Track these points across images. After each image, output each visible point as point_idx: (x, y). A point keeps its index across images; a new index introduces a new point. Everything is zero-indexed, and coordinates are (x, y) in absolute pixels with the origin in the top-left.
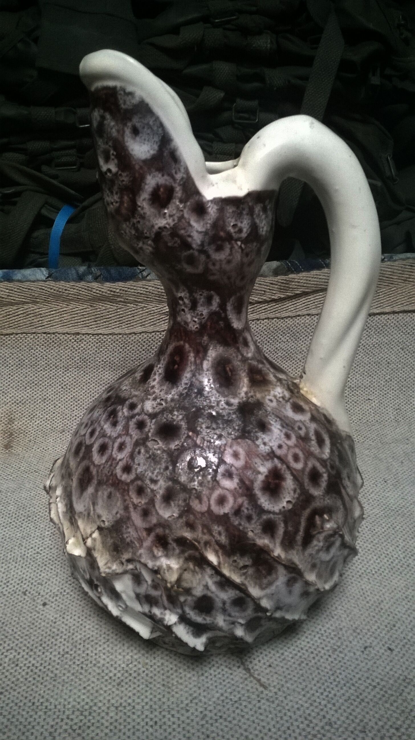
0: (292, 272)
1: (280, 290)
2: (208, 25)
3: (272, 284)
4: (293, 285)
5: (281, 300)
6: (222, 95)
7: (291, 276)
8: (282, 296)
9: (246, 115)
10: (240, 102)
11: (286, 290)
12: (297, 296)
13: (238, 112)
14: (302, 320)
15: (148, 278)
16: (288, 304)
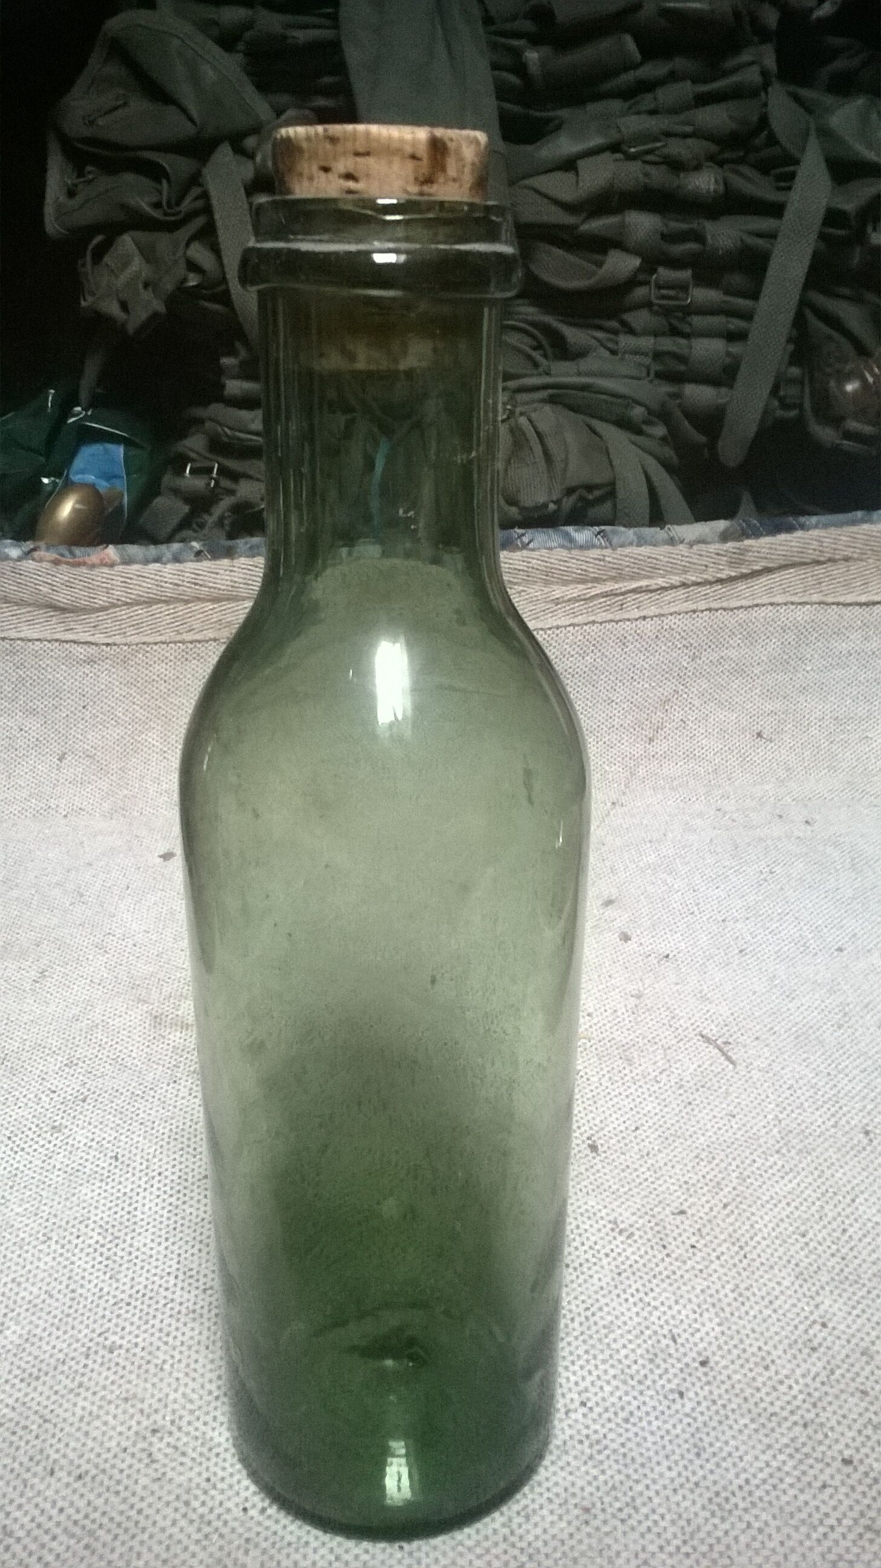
0: (748, 537)
1: (731, 564)
2: (618, 156)
3: (718, 554)
4: (749, 556)
5: (731, 579)
6: (637, 262)
7: (747, 542)
8: (733, 574)
9: (672, 293)
10: (664, 273)
11: (740, 563)
12: (755, 574)
13: (659, 287)
14: (762, 612)
15: (531, 546)
16: (741, 586)
